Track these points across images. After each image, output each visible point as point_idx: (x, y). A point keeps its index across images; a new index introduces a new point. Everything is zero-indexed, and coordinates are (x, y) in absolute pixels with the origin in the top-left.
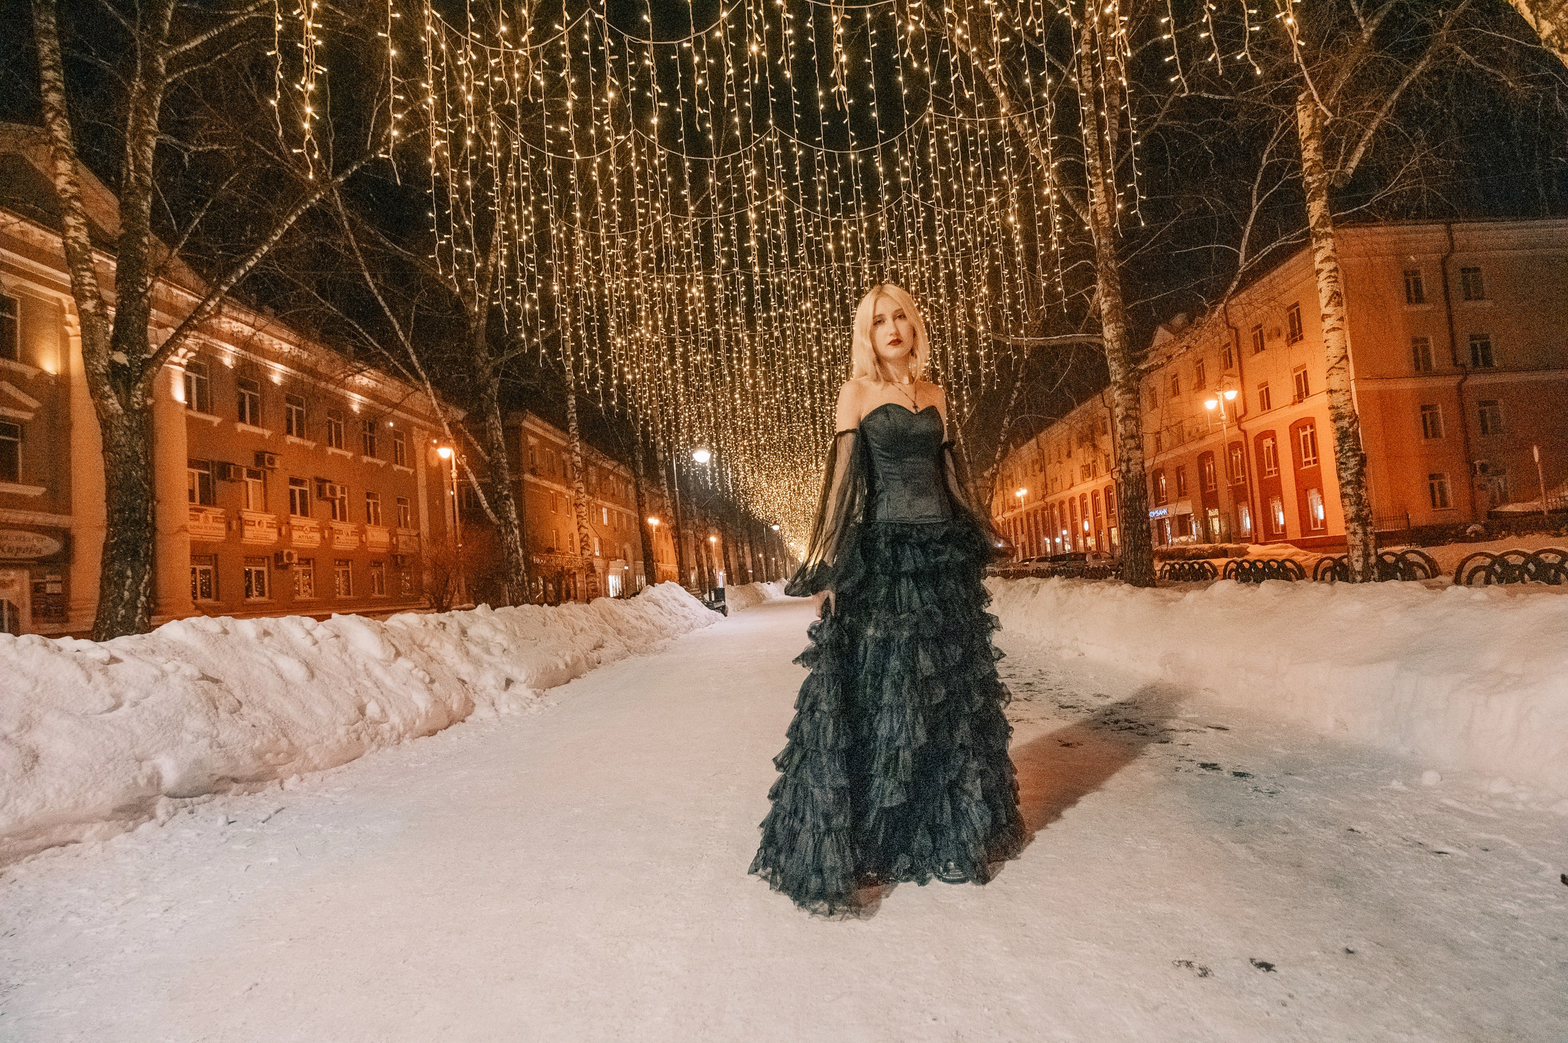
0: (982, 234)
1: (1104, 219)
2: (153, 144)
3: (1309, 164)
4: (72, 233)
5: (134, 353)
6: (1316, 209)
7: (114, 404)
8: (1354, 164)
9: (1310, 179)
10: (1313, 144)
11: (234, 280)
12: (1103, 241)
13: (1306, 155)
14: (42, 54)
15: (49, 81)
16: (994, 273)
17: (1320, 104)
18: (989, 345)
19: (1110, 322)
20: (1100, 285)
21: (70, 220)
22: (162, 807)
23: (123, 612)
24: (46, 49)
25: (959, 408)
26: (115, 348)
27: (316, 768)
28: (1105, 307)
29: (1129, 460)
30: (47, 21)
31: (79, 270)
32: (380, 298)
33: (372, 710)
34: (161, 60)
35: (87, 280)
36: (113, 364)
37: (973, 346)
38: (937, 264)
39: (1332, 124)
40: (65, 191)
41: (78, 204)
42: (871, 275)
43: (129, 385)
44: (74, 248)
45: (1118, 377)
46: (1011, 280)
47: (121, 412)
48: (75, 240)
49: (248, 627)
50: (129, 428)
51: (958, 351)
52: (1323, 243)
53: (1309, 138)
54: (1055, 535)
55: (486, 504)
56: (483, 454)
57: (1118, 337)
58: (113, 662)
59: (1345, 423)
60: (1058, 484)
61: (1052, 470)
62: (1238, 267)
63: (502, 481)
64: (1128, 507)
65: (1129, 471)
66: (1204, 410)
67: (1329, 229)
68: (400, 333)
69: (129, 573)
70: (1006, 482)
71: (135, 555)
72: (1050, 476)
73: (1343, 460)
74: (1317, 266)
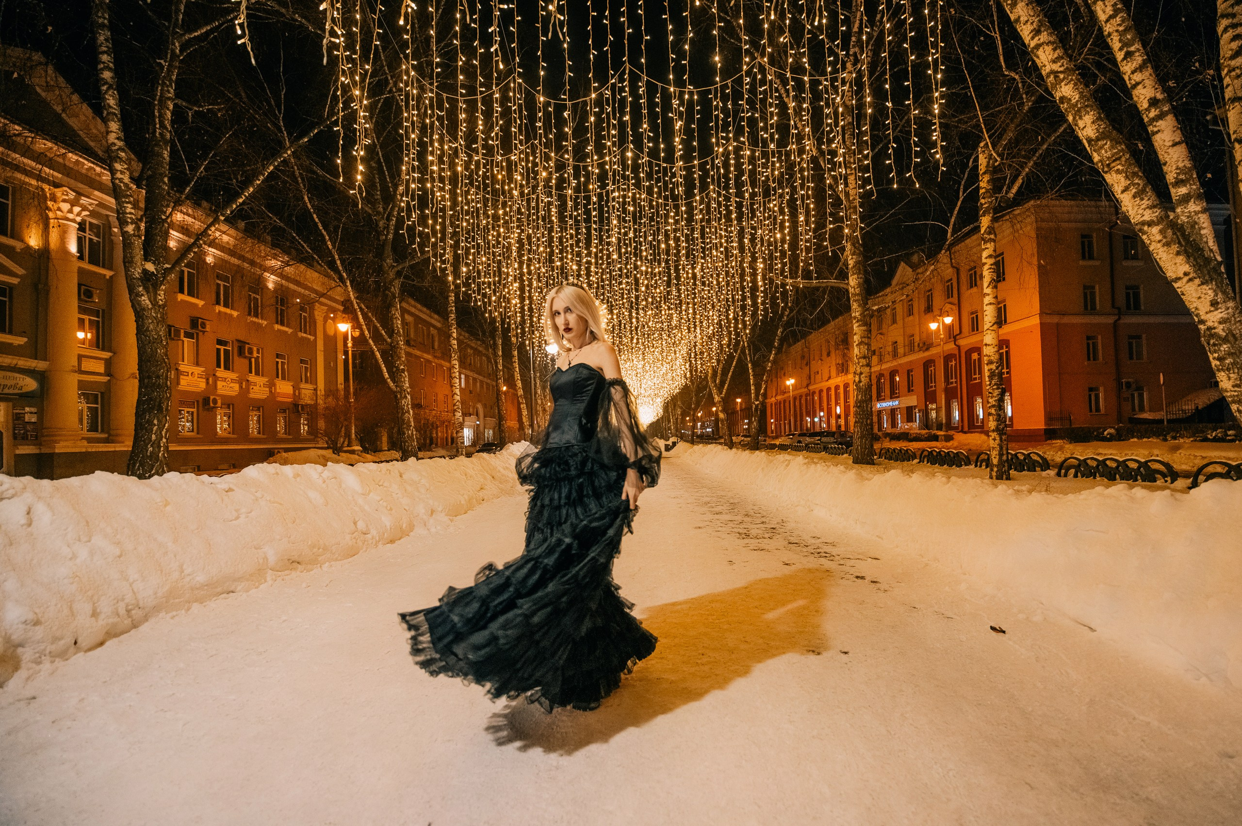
2: (171, 107)
3: (983, 190)
4: (119, 175)
5: (159, 264)
6: (985, 222)
7: (145, 300)
8: (1014, 191)
9: (983, 201)
10: (987, 178)
11: (229, 212)
13: (982, 184)
14: (99, 42)
15: (104, 63)
17: (993, 152)
19: (854, 274)
20: (849, 247)
21: (118, 166)
22: (269, 575)
23: (151, 449)
24: (102, 38)
26: (146, 258)
27: (336, 560)
28: (851, 263)
29: (861, 373)
30: (103, 18)
31: (123, 202)
32: (315, 216)
33: (361, 525)
34: (177, 44)
35: (128, 210)
36: (145, 271)
40: (114, 144)
41: (123, 154)
43: (156, 287)
44: (120, 187)
45: (857, 314)
47: (150, 306)
48: (121, 180)
50: (156, 318)
52: (988, 245)
53: (985, 173)
54: (815, 416)
55: (386, 375)
56: (386, 337)
57: (859, 285)
58: (230, 490)
59: (993, 367)
60: (818, 377)
61: (815, 365)
62: (946, 240)
63: (399, 358)
64: (858, 407)
65: (860, 381)
66: (928, 329)
67: (992, 236)
68: (329, 243)
69: (156, 422)
70: (779, 372)
71: (160, 409)
72: (813, 369)
73: (990, 391)
74: (984, 260)
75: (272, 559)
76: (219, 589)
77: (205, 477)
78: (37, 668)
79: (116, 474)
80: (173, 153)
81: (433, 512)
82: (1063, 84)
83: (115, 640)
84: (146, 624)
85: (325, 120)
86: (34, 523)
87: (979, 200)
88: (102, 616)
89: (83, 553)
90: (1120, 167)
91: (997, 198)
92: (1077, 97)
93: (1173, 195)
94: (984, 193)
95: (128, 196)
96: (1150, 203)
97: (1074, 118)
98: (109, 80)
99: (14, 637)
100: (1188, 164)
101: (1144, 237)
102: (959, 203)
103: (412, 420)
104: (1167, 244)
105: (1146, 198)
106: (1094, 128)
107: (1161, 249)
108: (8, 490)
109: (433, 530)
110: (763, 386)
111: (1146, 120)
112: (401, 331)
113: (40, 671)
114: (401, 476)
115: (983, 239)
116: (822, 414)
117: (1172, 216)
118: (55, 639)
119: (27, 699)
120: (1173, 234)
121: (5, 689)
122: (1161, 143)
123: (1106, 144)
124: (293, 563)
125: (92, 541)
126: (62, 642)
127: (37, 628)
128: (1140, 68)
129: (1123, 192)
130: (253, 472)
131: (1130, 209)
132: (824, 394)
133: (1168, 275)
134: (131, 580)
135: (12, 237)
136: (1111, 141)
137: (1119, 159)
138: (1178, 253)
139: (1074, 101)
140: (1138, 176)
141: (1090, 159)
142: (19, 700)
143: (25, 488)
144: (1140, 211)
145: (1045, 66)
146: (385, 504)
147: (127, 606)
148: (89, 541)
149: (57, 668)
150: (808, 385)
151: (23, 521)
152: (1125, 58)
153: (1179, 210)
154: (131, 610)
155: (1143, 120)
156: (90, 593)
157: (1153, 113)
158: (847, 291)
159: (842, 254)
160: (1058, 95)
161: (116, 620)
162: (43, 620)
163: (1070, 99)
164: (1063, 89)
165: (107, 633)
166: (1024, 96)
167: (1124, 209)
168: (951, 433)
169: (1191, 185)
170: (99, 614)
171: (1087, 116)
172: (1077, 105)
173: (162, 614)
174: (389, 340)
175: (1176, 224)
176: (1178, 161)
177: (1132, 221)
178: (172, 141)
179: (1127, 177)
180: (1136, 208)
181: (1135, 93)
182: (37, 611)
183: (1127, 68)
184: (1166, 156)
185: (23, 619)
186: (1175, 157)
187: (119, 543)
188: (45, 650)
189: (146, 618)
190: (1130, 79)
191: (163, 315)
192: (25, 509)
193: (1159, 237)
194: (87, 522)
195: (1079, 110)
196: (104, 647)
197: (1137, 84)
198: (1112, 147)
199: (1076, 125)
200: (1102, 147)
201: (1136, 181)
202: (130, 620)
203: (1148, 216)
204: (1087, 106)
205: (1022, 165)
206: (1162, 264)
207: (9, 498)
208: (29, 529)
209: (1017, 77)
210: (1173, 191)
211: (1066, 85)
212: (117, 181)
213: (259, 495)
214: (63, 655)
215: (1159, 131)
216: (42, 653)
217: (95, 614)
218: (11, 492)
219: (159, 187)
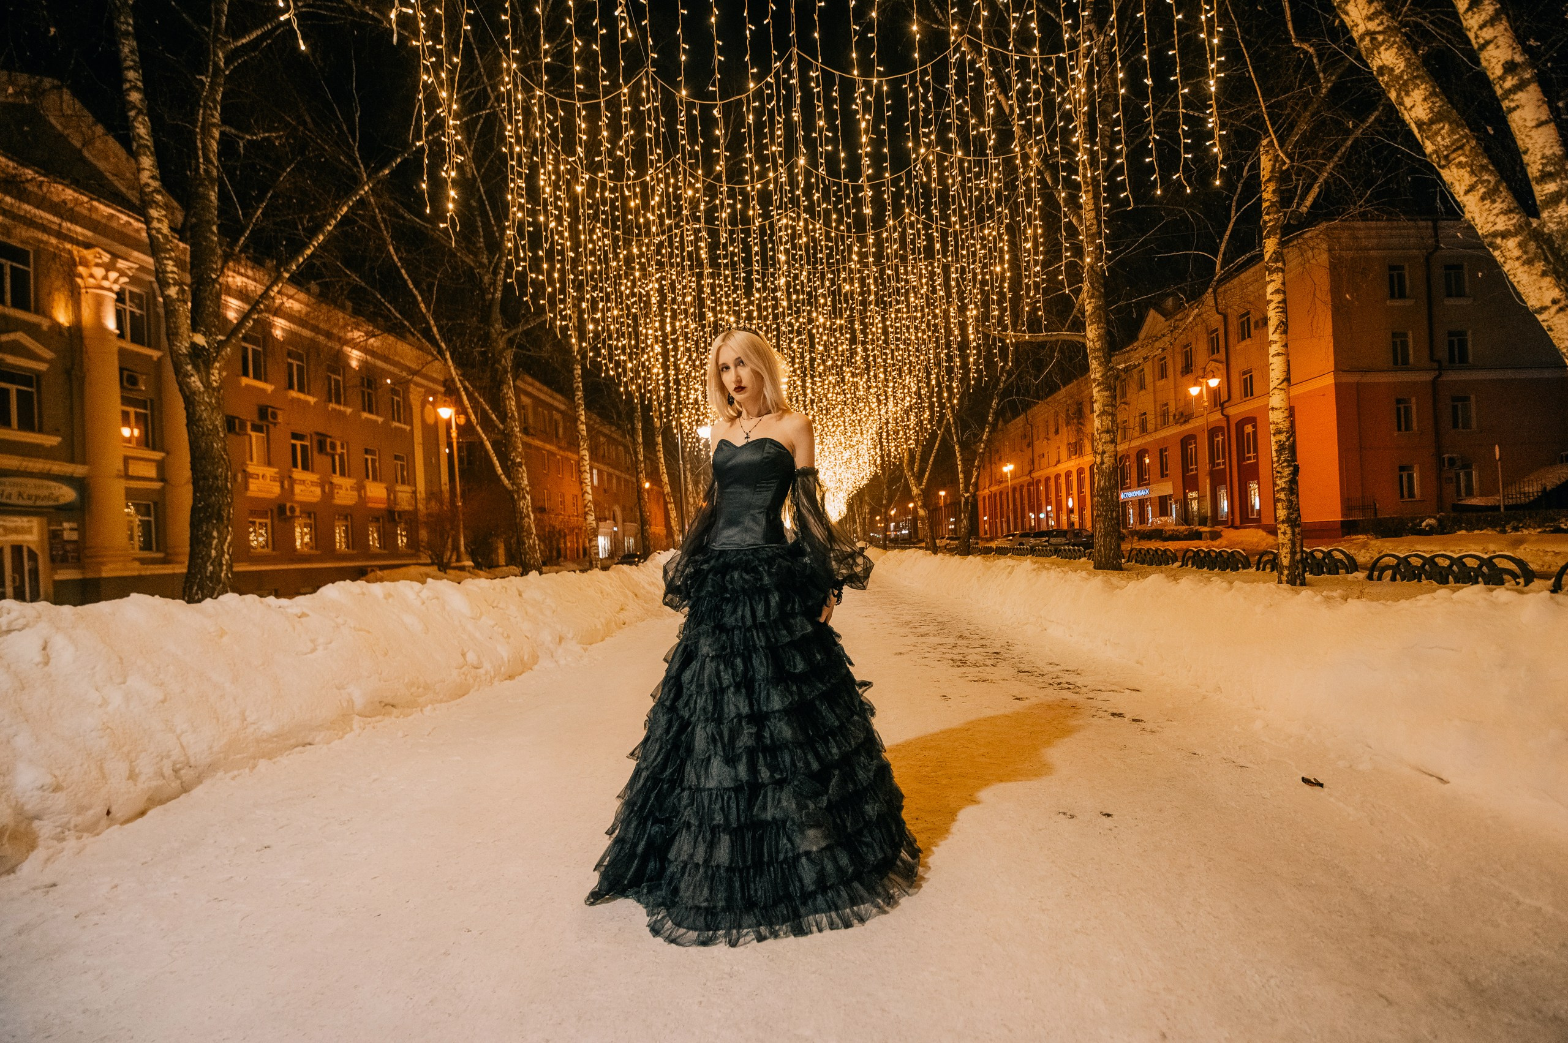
1: (1092, 225)
2: (217, 135)
3: (1268, 204)
5: (210, 335)
6: (1270, 246)
7: (195, 382)
8: (1307, 204)
10: (1272, 187)
11: (294, 268)
13: (1265, 196)
14: (122, 55)
15: (131, 78)
17: (1279, 152)
19: (1093, 323)
20: (1086, 285)
21: (154, 213)
22: (357, 721)
23: (211, 568)
24: (126, 50)
26: (194, 328)
27: (441, 701)
28: (1089, 308)
29: (1104, 452)
30: (126, 24)
31: (162, 258)
32: (403, 271)
33: (471, 657)
34: (220, 55)
35: (169, 268)
36: (194, 345)
40: (148, 185)
41: (160, 197)
43: (208, 365)
44: (158, 238)
45: (1098, 375)
47: (202, 389)
48: (159, 231)
49: (377, 589)
50: (210, 404)
52: (1275, 277)
53: (1269, 180)
54: (1040, 511)
55: (500, 471)
56: (497, 422)
57: (1100, 336)
58: (303, 615)
59: (1283, 437)
60: (1045, 461)
61: (1040, 446)
62: (1214, 275)
63: (515, 449)
65: (1102, 462)
67: (1280, 265)
68: (422, 305)
69: (215, 534)
70: (994, 455)
71: (220, 518)
72: (1038, 452)
73: (1279, 469)
74: (1269, 297)
75: (359, 702)
76: (293, 741)
77: (271, 599)
78: (59, 846)
79: (157, 597)
80: (222, 194)
81: (561, 639)
82: (1382, 48)
83: (160, 808)
84: (200, 787)
85: (407, 145)
86: (52, 662)
87: (1261, 217)
88: (143, 778)
89: (116, 699)
90: (1463, 159)
91: (1285, 214)
92: (1402, 66)
93: (1537, 194)
94: (1268, 207)
96: (1505, 206)
97: (1398, 95)
98: (138, 104)
99: (28, 807)
100: (1558, 151)
101: (1496, 253)
102: (1231, 226)
103: (533, 526)
104: (1529, 262)
105: (1499, 200)
106: (1426, 106)
107: (1521, 269)
108: (16, 619)
109: (562, 662)
110: (975, 473)
111: (1499, 92)
112: (516, 414)
113: (62, 850)
114: (520, 595)
115: (1267, 269)
116: (1049, 509)
117: (1535, 223)
118: (81, 809)
119: (46, 886)
120: (1537, 248)
121: (18, 873)
122: (1521, 123)
123: (1443, 128)
124: (386, 706)
125: (128, 683)
126: (91, 812)
127: (57, 795)
128: (1491, 22)
129: (1467, 192)
130: (332, 591)
131: (1476, 216)
132: (1052, 482)
133: (1529, 304)
134: (178, 732)
135: (37, 312)
136: (1450, 124)
137: (1461, 147)
138: (1544, 274)
139: (1397, 72)
140: (1488, 170)
141: (1420, 148)
142: (34, 889)
143: (39, 616)
144: (1491, 218)
145: (1357, 25)
146: (500, 630)
147: (174, 764)
148: (124, 683)
149: (85, 846)
150: (1030, 473)
151: (38, 658)
152: (1467, 10)
153: (1545, 215)
154: (179, 769)
155: (1495, 92)
156: (125, 749)
157: (1509, 83)
158: (1084, 345)
159: (1077, 298)
160: (1375, 64)
161: (160, 782)
162: (64, 784)
163: (1392, 70)
164: (1382, 56)
165: (149, 799)
166: (1321, 75)
167: (1468, 216)
169: (1562, 179)
170: (137, 775)
171: (1416, 91)
172: (1401, 77)
173: (220, 774)
174: (501, 426)
175: (1543, 234)
176: (1544, 147)
177: (1480, 232)
178: (220, 180)
179: (1472, 173)
180: (1485, 215)
181: (1484, 55)
182: (57, 773)
183: (1472, 22)
184: (1527, 140)
185: (39, 784)
186: (1540, 142)
187: (162, 684)
188: (69, 822)
189: (199, 780)
190: (1477, 37)
191: (217, 398)
192: (41, 643)
193: (1517, 253)
194: (121, 659)
195: (1405, 83)
196: (145, 817)
197: (1488, 43)
198: (1452, 132)
199: (1402, 104)
200: (1437, 133)
201: (1485, 178)
202: (179, 782)
203: (1502, 223)
204: (1416, 77)
205: (1320, 168)
206: (1520, 289)
207: (20, 630)
208: (46, 669)
209: (1311, 50)
210: (1537, 189)
211: (1386, 49)
212: (154, 231)
213: (340, 620)
214: (92, 828)
215: (1515, 109)
216: (65, 827)
217: (132, 776)
218: (22, 622)
219: (206, 239)
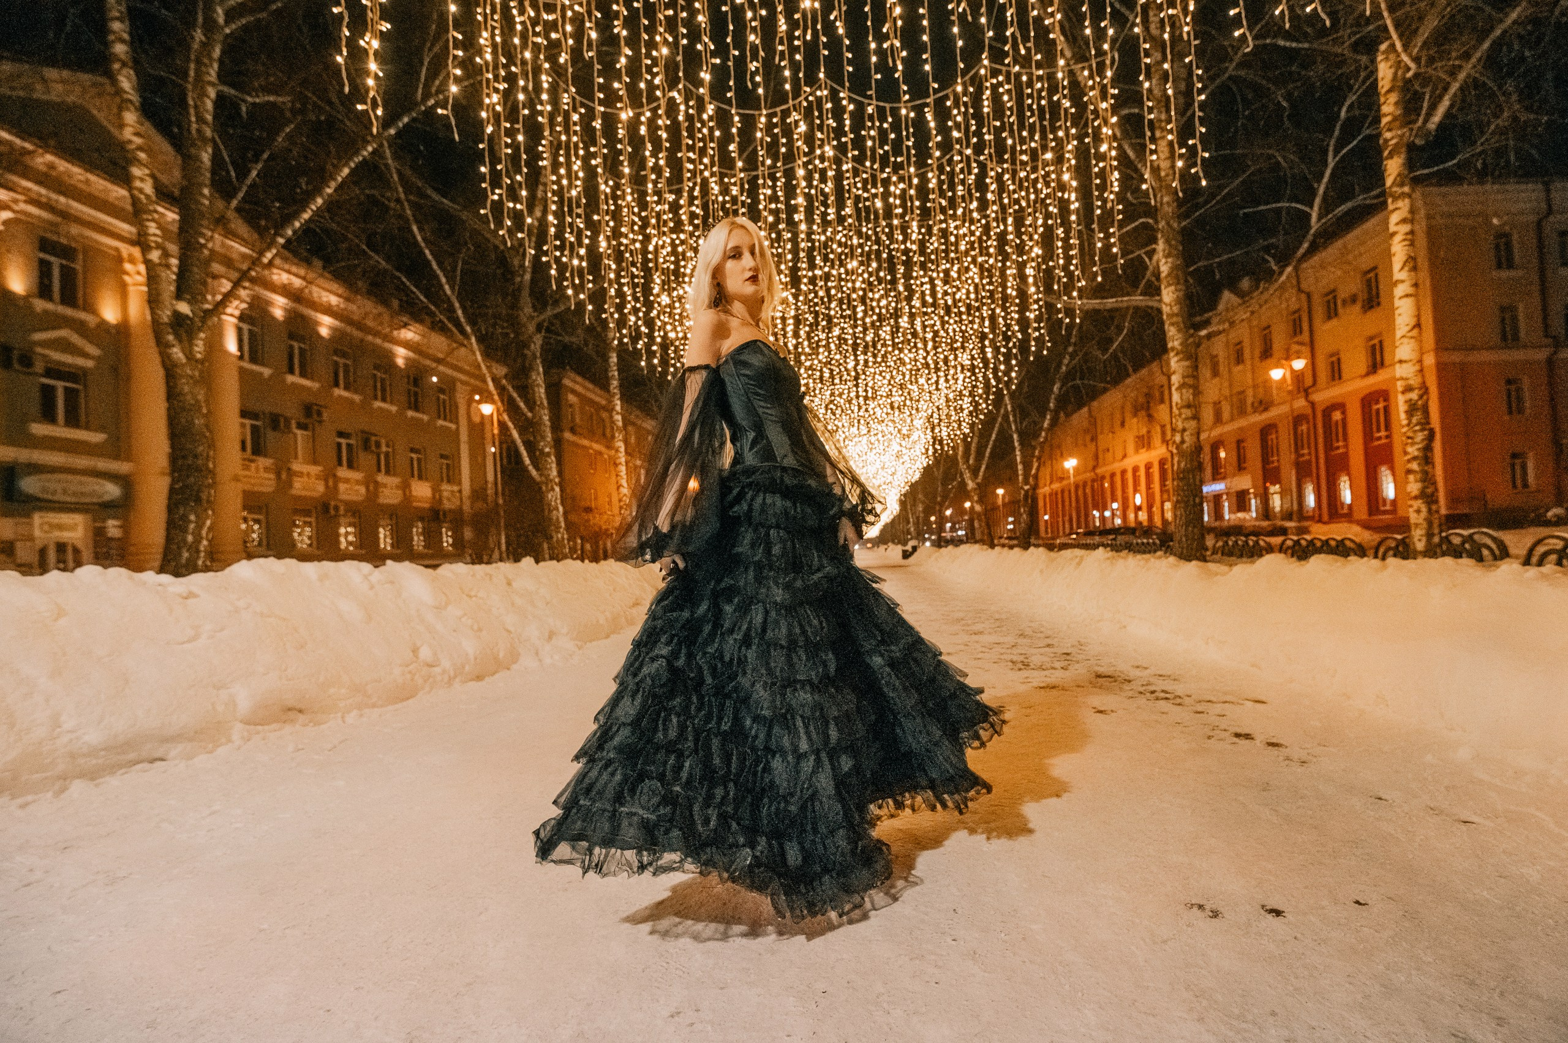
0: (1036, 192)
2: (213, 95)
3: (1389, 119)
4: (138, 184)
5: (196, 304)
6: (1393, 167)
7: (177, 353)
8: (1437, 119)
9: (1388, 135)
10: (1393, 98)
11: (290, 233)
12: (1166, 199)
13: (1385, 109)
15: (115, 33)
16: (1049, 232)
17: (1403, 56)
18: (1040, 307)
19: (1169, 285)
20: (1161, 246)
22: (238, 731)
23: (187, 554)
25: (1007, 373)
26: (180, 296)
28: (1164, 270)
29: (1185, 430)
32: (426, 251)
33: (425, 653)
34: (220, 12)
36: (177, 314)
37: (1023, 307)
38: (988, 223)
39: (1416, 75)
42: (920, 233)
43: (192, 335)
45: (1176, 343)
46: (1066, 240)
47: (184, 361)
48: (141, 191)
50: (192, 377)
51: (1008, 314)
52: (1400, 204)
53: (1389, 93)
54: (1105, 508)
55: (527, 461)
57: (1178, 301)
59: (1414, 395)
60: (1109, 455)
61: (1104, 440)
62: (1310, 227)
63: (544, 438)
64: (1181, 479)
65: (1183, 442)
66: (1268, 380)
68: (446, 285)
69: (193, 518)
70: (1055, 451)
72: (1102, 446)
73: (1410, 434)
74: (1392, 228)
75: (244, 706)
76: (136, 756)
80: (216, 158)
81: (551, 635)
85: (417, 104)
87: (1381, 135)
91: (1411, 130)
94: (1388, 127)
95: (150, 212)
98: (123, 57)
103: (562, 521)
109: (548, 661)
110: (1035, 465)
112: (545, 402)
115: (1390, 195)
116: (1115, 506)
132: (1118, 479)
135: (85, 309)
150: (1094, 468)
158: (1159, 311)
159: (1150, 259)
168: (1306, 524)
178: (213, 140)
191: (201, 372)
212: (136, 192)
219: (198, 202)
